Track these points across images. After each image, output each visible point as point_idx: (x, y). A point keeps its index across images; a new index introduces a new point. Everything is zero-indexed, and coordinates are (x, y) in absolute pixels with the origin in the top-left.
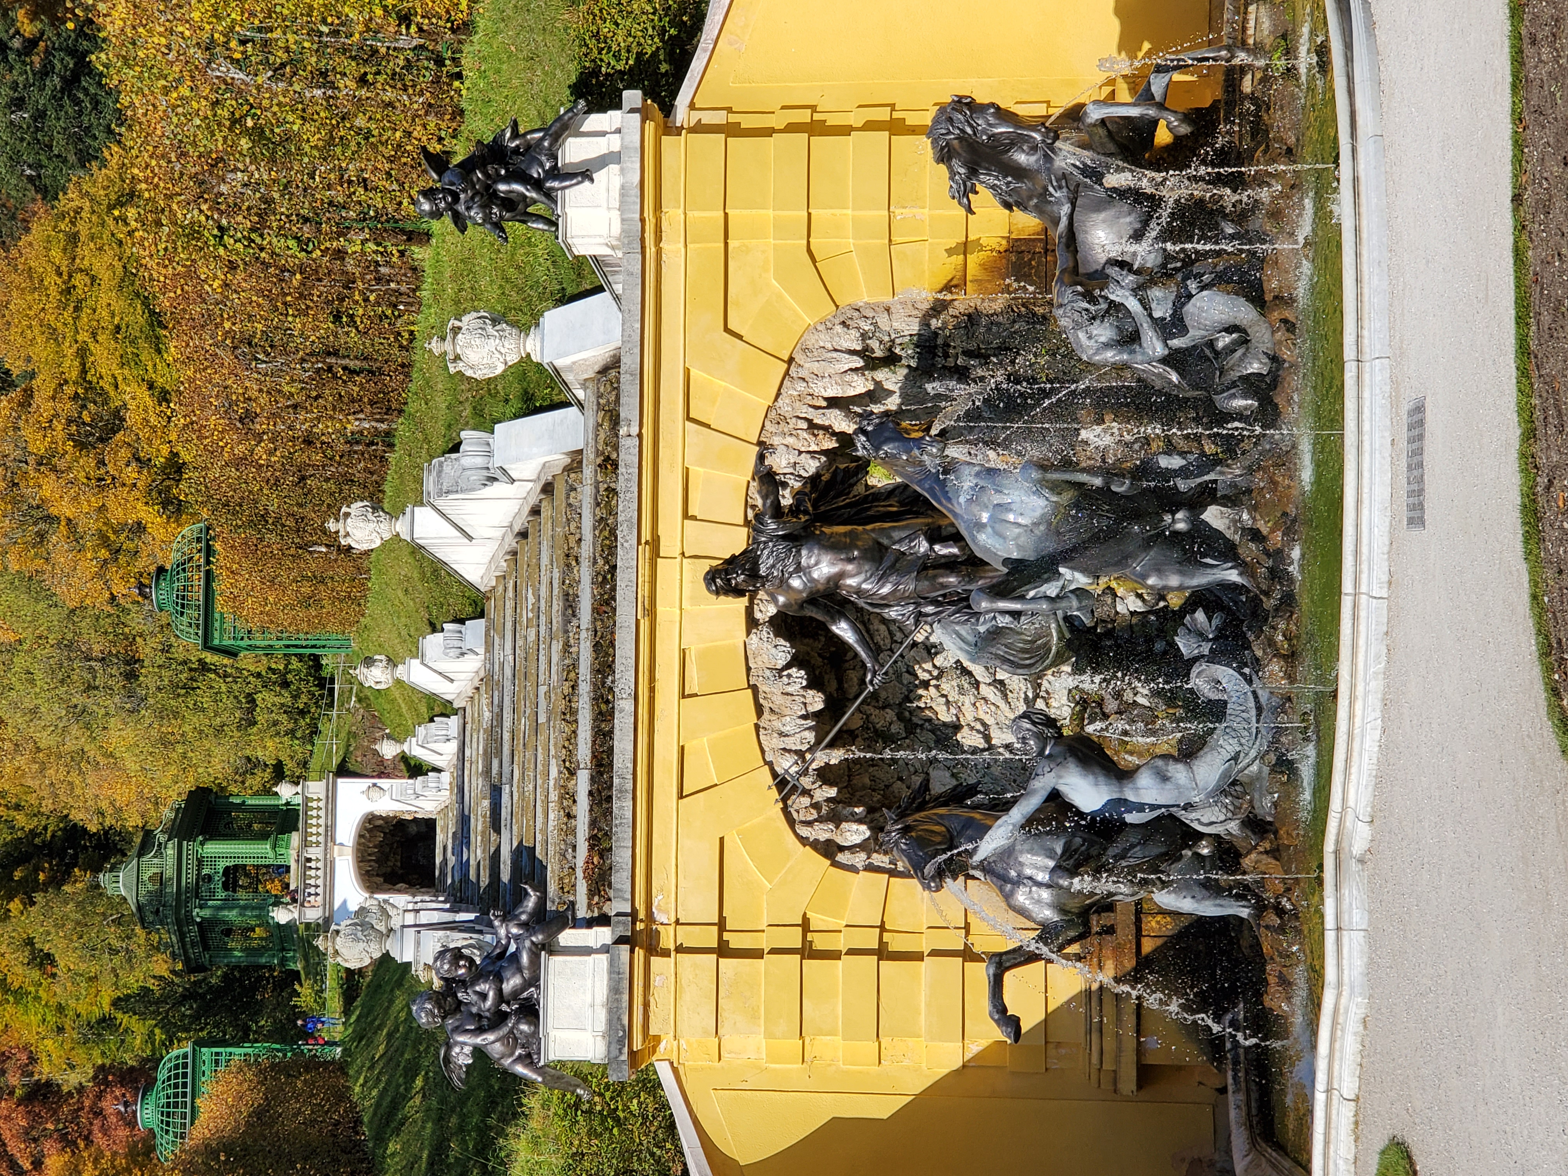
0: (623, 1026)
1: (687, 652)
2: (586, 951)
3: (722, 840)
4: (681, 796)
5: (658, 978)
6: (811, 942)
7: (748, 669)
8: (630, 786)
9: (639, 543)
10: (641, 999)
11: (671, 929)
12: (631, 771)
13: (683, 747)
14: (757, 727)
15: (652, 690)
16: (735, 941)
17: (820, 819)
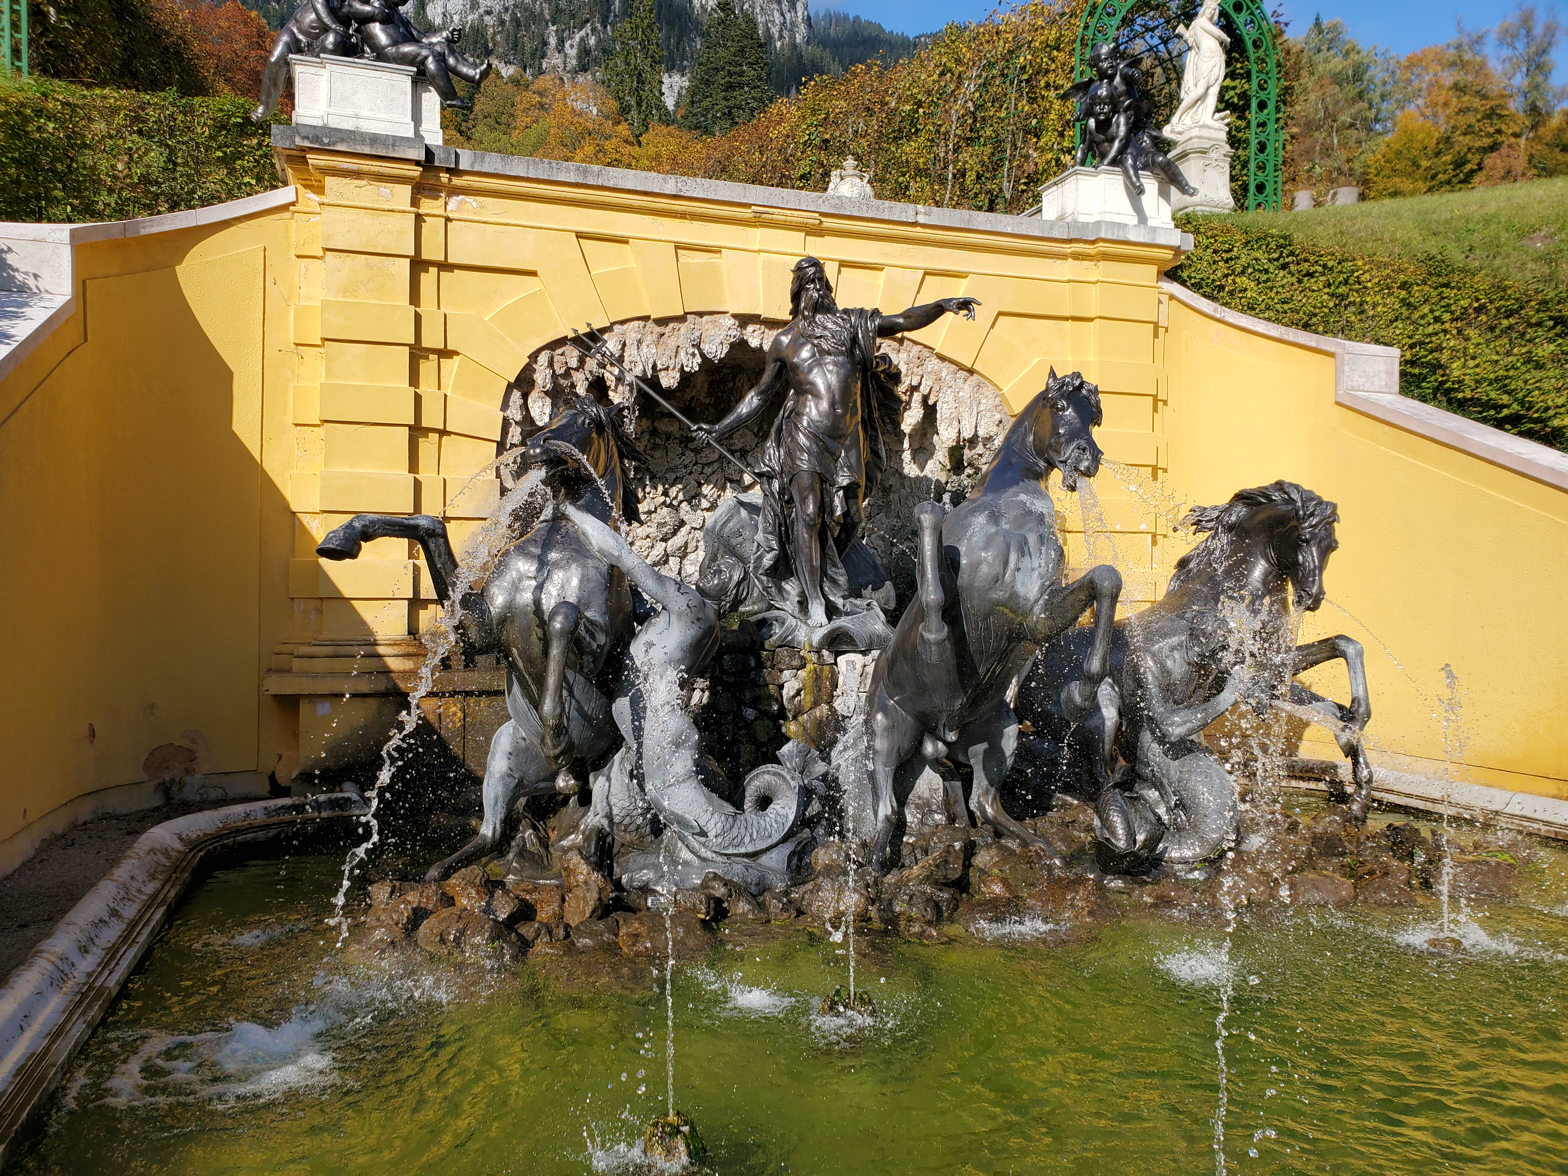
0: (334, 144)
1: (718, 255)
2: (417, 117)
3: (534, 274)
4: (580, 235)
5: (388, 191)
6: (427, 358)
7: (701, 314)
8: (590, 181)
9: (823, 214)
10: (365, 168)
11: (441, 212)
12: (606, 184)
13: (626, 242)
14: (646, 318)
15: (682, 216)
16: (428, 279)
17: (554, 376)
